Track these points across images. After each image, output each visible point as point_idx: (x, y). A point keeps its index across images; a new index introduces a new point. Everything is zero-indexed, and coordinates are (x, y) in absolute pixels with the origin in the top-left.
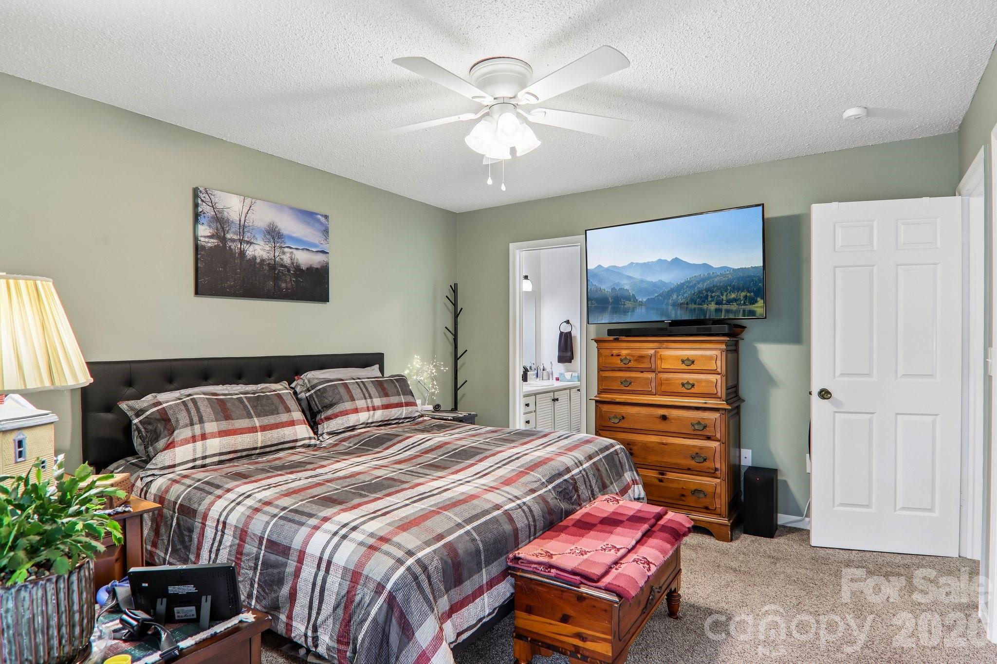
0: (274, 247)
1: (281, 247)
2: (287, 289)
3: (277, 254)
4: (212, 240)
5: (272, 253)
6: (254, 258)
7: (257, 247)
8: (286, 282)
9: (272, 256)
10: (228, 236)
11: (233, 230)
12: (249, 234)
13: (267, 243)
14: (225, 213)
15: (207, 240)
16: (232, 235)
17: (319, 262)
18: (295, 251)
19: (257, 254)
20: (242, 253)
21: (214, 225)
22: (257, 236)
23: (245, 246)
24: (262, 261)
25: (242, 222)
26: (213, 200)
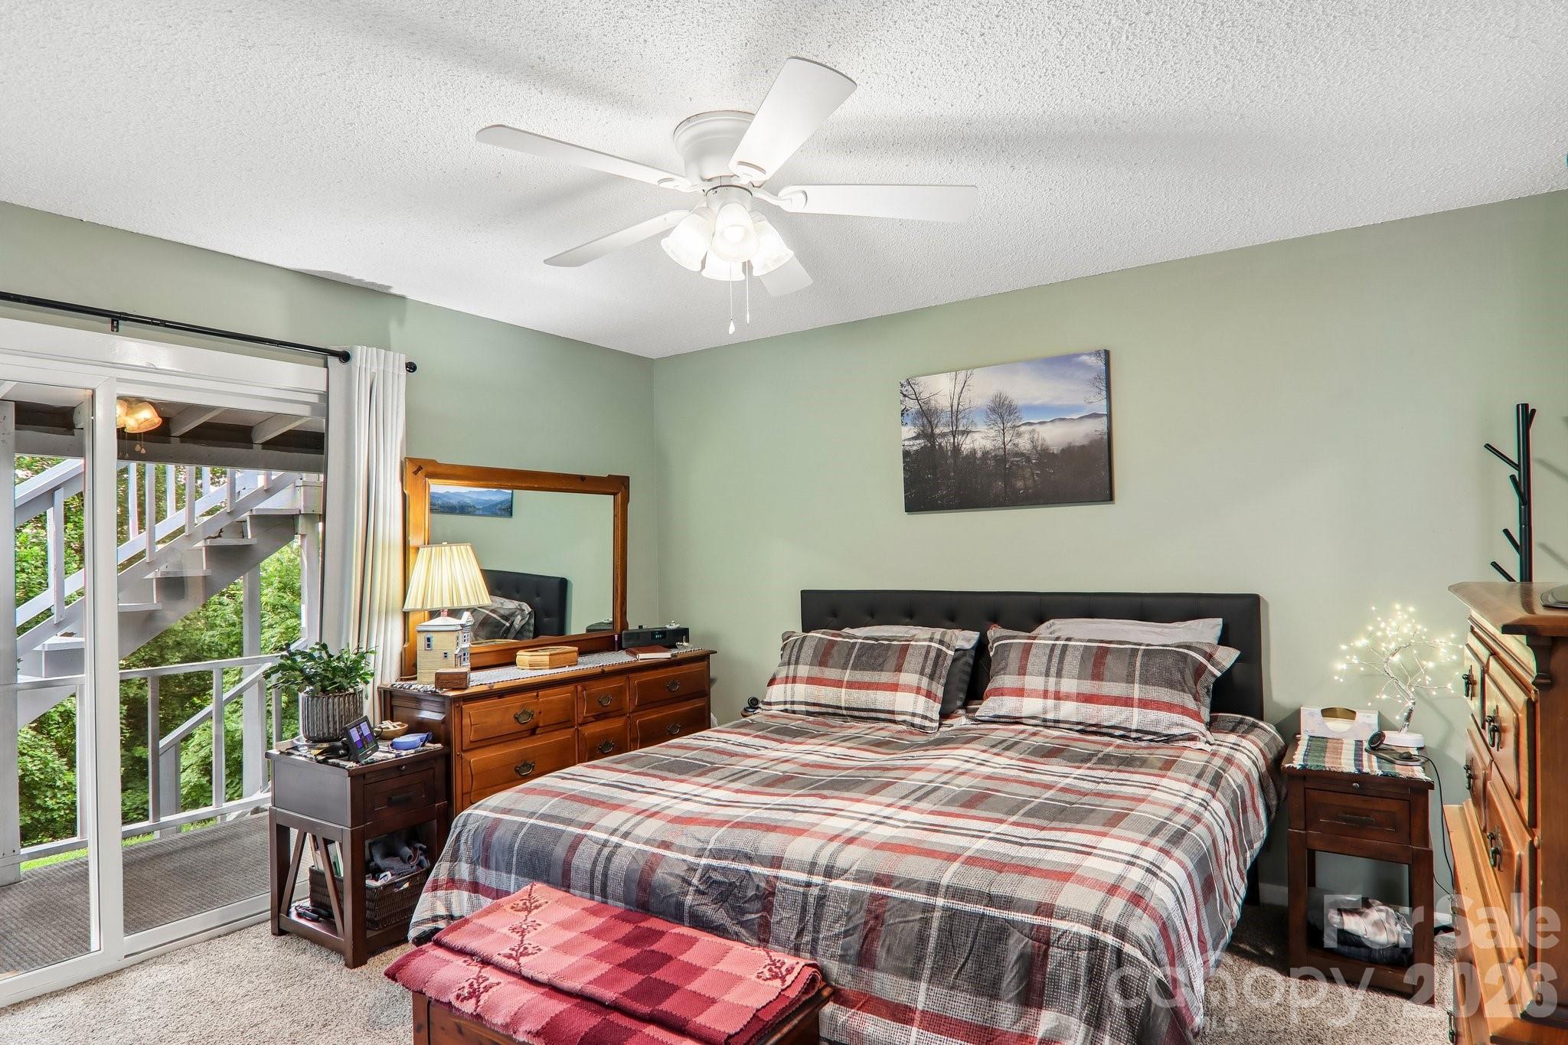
0: (1003, 430)
1: (1014, 427)
2: (1026, 488)
3: (1007, 439)
4: (918, 442)
5: (1000, 439)
6: (974, 452)
7: (976, 436)
8: (1024, 478)
9: (999, 444)
10: (937, 431)
11: (943, 421)
12: (965, 421)
13: (992, 426)
14: (933, 402)
15: (911, 443)
16: (941, 428)
17: (1087, 435)
18: (1038, 428)
19: (977, 446)
20: (956, 449)
21: (919, 422)
22: (976, 421)
23: (960, 438)
24: (985, 454)
25: (955, 407)
26: (917, 391)
